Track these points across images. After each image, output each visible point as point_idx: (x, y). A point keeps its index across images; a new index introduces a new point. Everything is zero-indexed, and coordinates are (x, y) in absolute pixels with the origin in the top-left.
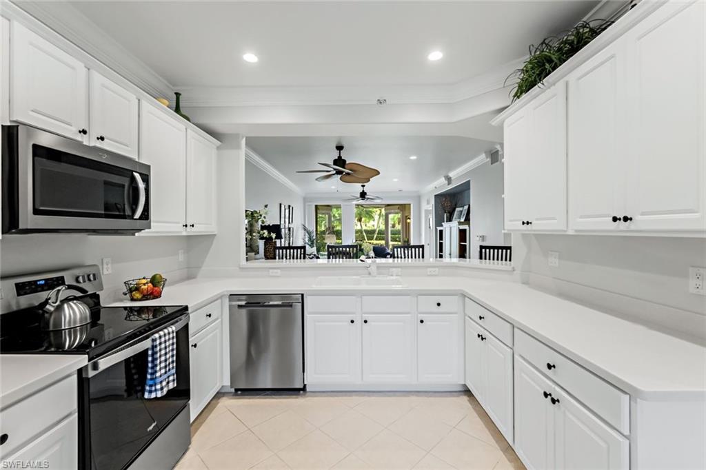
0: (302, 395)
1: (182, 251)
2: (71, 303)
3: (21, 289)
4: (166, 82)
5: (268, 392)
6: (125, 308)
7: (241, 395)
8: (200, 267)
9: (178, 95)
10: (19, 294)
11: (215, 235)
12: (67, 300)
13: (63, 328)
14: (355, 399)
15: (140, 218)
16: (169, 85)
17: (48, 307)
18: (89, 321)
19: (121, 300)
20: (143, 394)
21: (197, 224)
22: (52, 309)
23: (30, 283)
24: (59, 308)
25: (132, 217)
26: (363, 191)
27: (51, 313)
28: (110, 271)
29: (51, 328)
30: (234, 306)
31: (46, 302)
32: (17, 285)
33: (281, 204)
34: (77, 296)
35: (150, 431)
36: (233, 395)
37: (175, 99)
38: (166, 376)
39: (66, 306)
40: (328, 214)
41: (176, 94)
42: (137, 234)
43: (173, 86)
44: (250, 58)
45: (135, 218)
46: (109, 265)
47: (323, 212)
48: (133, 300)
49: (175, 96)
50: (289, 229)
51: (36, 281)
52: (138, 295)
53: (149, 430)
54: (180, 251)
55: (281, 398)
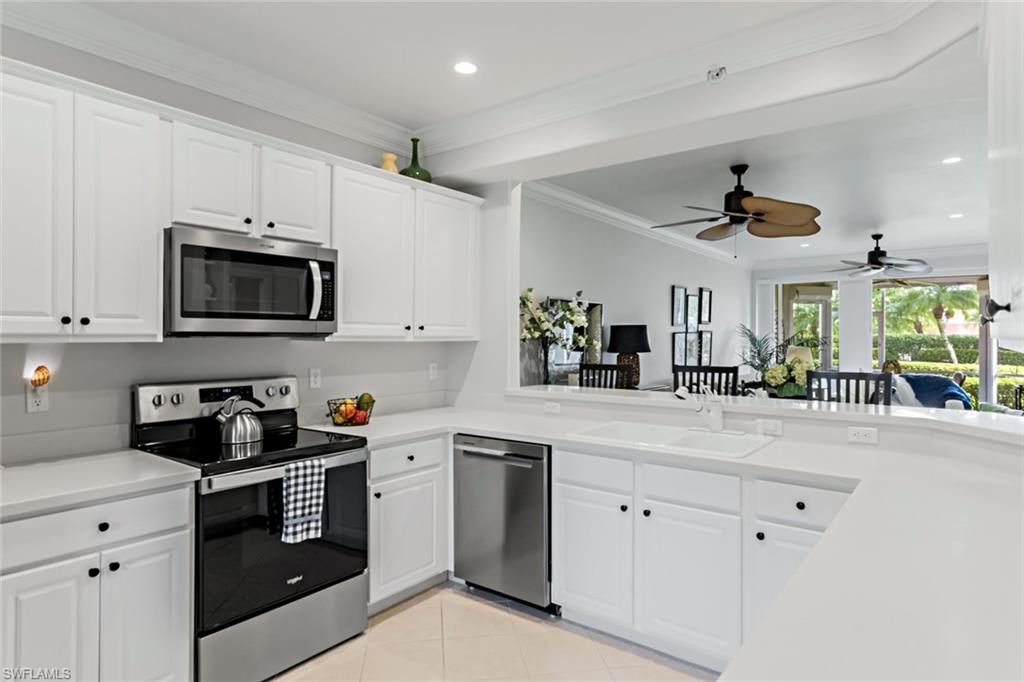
0: (553, 621)
1: (436, 365)
2: (244, 416)
3: (205, 396)
4: (401, 128)
5: (508, 601)
6: (328, 434)
7: (474, 593)
8: (459, 391)
9: (415, 141)
10: (202, 401)
11: (476, 342)
12: (240, 413)
13: (233, 441)
14: (629, 657)
15: (320, 318)
16: (407, 130)
17: (219, 416)
18: (259, 438)
19: (324, 424)
20: (281, 537)
21: (427, 325)
22: (224, 419)
23: (214, 390)
24: (232, 420)
25: (306, 317)
26: (877, 248)
27: (224, 424)
28: (318, 385)
29: (224, 442)
30: (460, 451)
31: (219, 412)
32: (201, 391)
33: (673, 288)
34: (254, 410)
35: (291, 584)
36: (462, 590)
37: (412, 148)
38: (302, 519)
39: (238, 417)
40: (821, 301)
41: (413, 140)
42: (327, 339)
43: (413, 129)
44: (465, 68)
45: (311, 317)
46: (319, 378)
47: (811, 298)
48: (336, 424)
49: (411, 143)
50: (700, 334)
51: (222, 389)
52: (340, 420)
53: (289, 582)
54: (431, 365)
55: (517, 615)
